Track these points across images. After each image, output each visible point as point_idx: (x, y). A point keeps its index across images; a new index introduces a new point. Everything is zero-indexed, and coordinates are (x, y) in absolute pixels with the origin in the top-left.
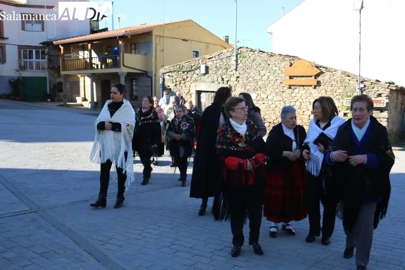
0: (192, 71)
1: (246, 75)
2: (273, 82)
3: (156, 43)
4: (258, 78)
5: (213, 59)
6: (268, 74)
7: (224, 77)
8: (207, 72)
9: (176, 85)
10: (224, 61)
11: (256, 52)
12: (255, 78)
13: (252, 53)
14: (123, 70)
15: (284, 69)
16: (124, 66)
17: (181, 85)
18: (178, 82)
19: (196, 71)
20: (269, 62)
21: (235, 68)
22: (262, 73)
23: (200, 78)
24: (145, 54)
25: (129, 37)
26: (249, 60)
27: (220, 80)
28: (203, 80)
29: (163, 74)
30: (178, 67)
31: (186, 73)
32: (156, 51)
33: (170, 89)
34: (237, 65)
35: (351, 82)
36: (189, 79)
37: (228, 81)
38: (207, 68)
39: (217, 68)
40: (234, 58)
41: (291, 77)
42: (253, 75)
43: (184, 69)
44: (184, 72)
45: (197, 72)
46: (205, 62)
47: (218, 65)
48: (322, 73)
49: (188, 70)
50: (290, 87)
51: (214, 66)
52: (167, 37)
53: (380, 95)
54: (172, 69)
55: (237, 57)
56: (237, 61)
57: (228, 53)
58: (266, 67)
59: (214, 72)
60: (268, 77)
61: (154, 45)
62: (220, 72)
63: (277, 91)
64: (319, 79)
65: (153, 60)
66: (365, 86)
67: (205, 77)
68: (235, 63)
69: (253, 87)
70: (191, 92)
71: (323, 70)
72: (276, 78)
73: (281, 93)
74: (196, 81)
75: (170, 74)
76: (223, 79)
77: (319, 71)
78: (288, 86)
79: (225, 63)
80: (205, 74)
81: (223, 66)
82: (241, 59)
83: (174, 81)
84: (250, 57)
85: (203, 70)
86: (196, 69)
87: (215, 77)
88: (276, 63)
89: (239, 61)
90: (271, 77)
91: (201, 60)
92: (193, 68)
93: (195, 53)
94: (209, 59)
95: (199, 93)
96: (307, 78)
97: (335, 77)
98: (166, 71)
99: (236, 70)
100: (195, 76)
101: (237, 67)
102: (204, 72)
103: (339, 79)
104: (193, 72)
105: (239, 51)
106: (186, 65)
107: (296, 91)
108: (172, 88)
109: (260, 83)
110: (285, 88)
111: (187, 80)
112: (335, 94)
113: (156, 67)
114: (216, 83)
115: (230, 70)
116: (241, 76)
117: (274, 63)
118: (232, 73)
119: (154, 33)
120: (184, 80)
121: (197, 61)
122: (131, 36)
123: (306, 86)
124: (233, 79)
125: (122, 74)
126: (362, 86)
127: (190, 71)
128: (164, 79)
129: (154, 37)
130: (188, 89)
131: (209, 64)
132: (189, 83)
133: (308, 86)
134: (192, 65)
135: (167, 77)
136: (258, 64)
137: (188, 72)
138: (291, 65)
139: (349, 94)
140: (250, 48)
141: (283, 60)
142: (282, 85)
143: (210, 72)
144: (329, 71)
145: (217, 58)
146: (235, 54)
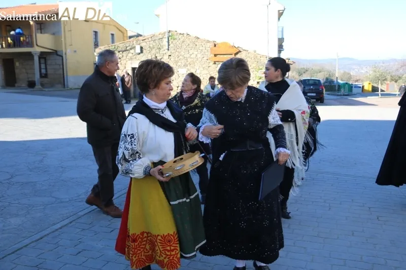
0: (127, 50)
1: (177, 53)
2: (200, 59)
3: (64, 24)
4: (188, 55)
5: (146, 41)
6: (197, 53)
7: (157, 55)
8: (142, 52)
10: (157, 42)
11: (185, 35)
12: (185, 56)
13: (182, 36)
14: (36, 50)
15: (209, 49)
16: (37, 45)
20: (197, 43)
21: (167, 48)
22: (191, 52)
23: (134, 57)
26: (179, 42)
28: (138, 58)
30: (113, 47)
31: (121, 53)
32: (65, 31)
34: (169, 45)
35: (261, 58)
36: (124, 57)
38: (141, 48)
39: (151, 48)
40: (167, 40)
41: (215, 55)
42: (184, 54)
43: (119, 49)
44: (119, 52)
45: (132, 51)
46: (139, 43)
47: (151, 46)
48: (240, 51)
49: (123, 49)
50: (215, 63)
51: (148, 47)
55: (168, 39)
56: (168, 42)
57: (160, 35)
58: (193, 47)
59: (148, 52)
60: (196, 55)
61: (62, 26)
62: (154, 51)
63: (204, 66)
65: (63, 39)
67: (139, 56)
68: (167, 44)
69: (183, 64)
70: (127, 68)
71: (241, 50)
72: (202, 56)
73: (207, 68)
74: (131, 59)
76: (156, 57)
77: (238, 51)
78: (213, 63)
79: (158, 44)
80: (139, 53)
81: (156, 47)
82: (172, 40)
84: (180, 39)
85: (138, 50)
86: (131, 49)
87: (149, 55)
88: (203, 44)
89: (170, 42)
90: (199, 56)
91: (135, 42)
92: (128, 48)
93: (94, 33)
94: (143, 40)
95: (134, 69)
96: (228, 56)
97: (249, 55)
99: (168, 50)
100: (130, 55)
101: (169, 47)
102: (140, 52)
103: (253, 56)
104: (128, 52)
105: (170, 34)
106: (121, 45)
109: (189, 60)
110: (211, 64)
111: (123, 59)
113: (65, 46)
115: (163, 49)
116: (172, 55)
117: (200, 44)
118: (164, 52)
121: (132, 42)
124: (166, 57)
125: (36, 54)
127: (125, 51)
130: (124, 66)
131: (143, 44)
132: (125, 61)
134: (127, 45)
136: (187, 44)
137: (123, 51)
138: (215, 46)
139: (261, 67)
140: (179, 32)
141: (208, 42)
142: (209, 61)
143: (144, 51)
144: (245, 50)
145: (150, 39)
146: (166, 36)
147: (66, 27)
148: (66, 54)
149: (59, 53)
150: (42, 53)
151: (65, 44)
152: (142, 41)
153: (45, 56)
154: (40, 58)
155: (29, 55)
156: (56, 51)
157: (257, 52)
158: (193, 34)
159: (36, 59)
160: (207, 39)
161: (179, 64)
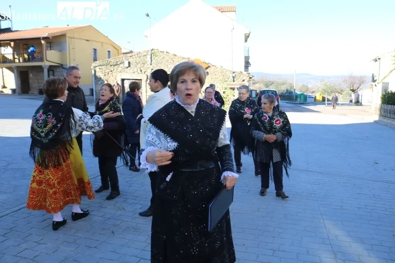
0: (118, 65)
3: (69, 43)
5: (133, 57)
7: (142, 69)
8: (129, 66)
9: (105, 75)
10: (142, 58)
11: (165, 53)
13: (162, 53)
14: (46, 64)
16: (47, 60)
17: (109, 75)
18: (107, 73)
19: (120, 65)
20: (174, 59)
22: (169, 67)
23: (124, 70)
24: (60, 51)
26: (160, 58)
27: (139, 71)
28: (126, 71)
29: (95, 67)
30: (106, 62)
31: (112, 66)
32: (69, 48)
33: (101, 78)
34: (151, 61)
35: (227, 73)
36: (115, 70)
37: (145, 72)
38: (129, 63)
39: (137, 63)
40: (150, 56)
43: (111, 64)
44: (111, 66)
45: (121, 65)
46: (127, 59)
47: (137, 61)
48: (209, 67)
49: (115, 64)
51: (134, 62)
53: (244, 81)
54: (101, 63)
56: (151, 58)
57: (145, 53)
58: (171, 62)
59: (135, 66)
61: (67, 44)
62: (139, 66)
67: (128, 69)
68: (150, 59)
70: (117, 79)
71: (210, 65)
74: (121, 72)
75: (100, 67)
76: (141, 71)
77: (208, 66)
79: (143, 60)
80: (128, 67)
81: (141, 62)
82: (154, 57)
83: (104, 72)
84: (160, 56)
85: (126, 64)
86: (121, 64)
87: (135, 69)
91: (124, 58)
92: (118, 63)
93: (94, 50)
94: (131, 57)
95: (123, 80)
97: (217, 70)
98: (97, 65)
99: (151, 64)
100: (120, 68)
103: (220, 71)
104: (118, 66)
105: (153, 52)
108: (102, 78)
112: (217, 80)
113: (70, 61)
114: (136, 73)
115: (146, 64)
118: (148, 66)
119: (68, 35)
120: (112, 71)
121: (121, 58)
122: (52, 37)
124: (149, 70)
125: (45, 67)
126: (234, 75)
128: (95, 71)
129: (67, 38)
130: (115, 77)
131: (130, 60)
132: (115, 73)
134: (118, 61)
135: (97, 69)
136: (166, 60)
137: (114, 65)
139: (226, 80)
140: (160, 50)
143: (131, 65)
144: (213, 66)
145: (136, 56)
146: (150, 53)
147: (70, 45)
149: (64, 67)
150: (51, 67)
151: (69, 59)
152: (129, 58)
153: (53, 69)
154: (49, 71)
155: (40, 68)
156: (62, 65)
157: (224, 67)
158: (172, 52)
159: (46, 71)
160: (183, 56)
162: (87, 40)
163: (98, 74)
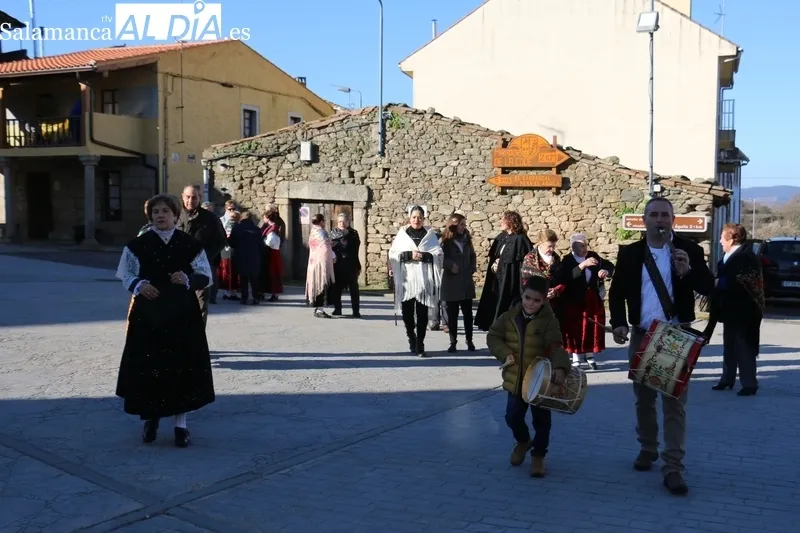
0: (280, 155)
1: (405, 164)
2: (465, 181)
3: (165, 90)
4: (433, 171)
5: (328, 130)
6: (455, 163)
7: (354, 168)
8: (315, 158)
9: (241, 187)
10: (355, 133)
11: (428, 117)
12: (426, 171)
13: (418, 117)
14: (93, 151)
15: (488, 152)
16: (93, 140)
17: (254, 186)
18: (247, 181)
19: (288, 156)
20: (456, 137)
21: (379, 149)
22: (441, 161)
23: (297, 171)
24: (140, 115)
25: (106, 74)
26: (412, 134)
27: (345, 175)
28: (305, 176)
29: (211, 161)
30: (246, 146)
31: (264, 160)
32: (165, 108)
33: (228, 195)
34: (384, 142)
35: (633, 180)
36: (273, 172)
37: (363, 179)
38: (315, 150)
39: (339, 150)
40: (378, 128)
41: (505, 171)
42: (422, 165)
43: (261, 151)
44: (260, 158)
45: (291, 157)
46: (309, 136)
47: (340, 143)
48: (572, 161)
49: (271, 152)
50: (503, 191)
51: (331, 146)
52: (189, 78)
53: (692, 208)
54: (231, 150)
55: (383, 125)
56: (383, 134)
57: (364, 117)
58: (449, 147)
59: (332, 159)
60: (455, 170)
61: (160, 95)
62: (344, 158)
63: (474, 198)
64: (567, 173)
65: (160, 128)
66: (663, 189)
67: (310, 168)
68: (379, 138)
69: (421, 191)
71: (575, 156)
72: (472, 172)
73: (484, 204)
74: (288, 177)
75: (227, 162)
76: (351, 174)
77: (566, 158)
78: (498, 190)
79: (357, 139)
80: (309, 164)
81: (352, 147)
82: (393, 129)
83: (237, 178)
84: (413, 125)
85: (306, 155)
86: (289, 152)
87: (334, 168)
88: (473, 140)
89: (389, 134)
90: (462, 171)
91: (300, 131)
92: (281, 150)
93: (247, 115)
94: (319, 129)
95: (295, 204)
96: (540, 172)
97: (600, 170)
98: (217, 156)
99: (382, 154)
100: (287, 166)
101: (383, 148)
102: (309, 159)
103: (608, 174)
104: (281, 158)
105: (389, 113)
106: (265, 142)
107: (517, 199)
108: (232, 194)
109: (437, 183)
110: (493, 194)
111: (269, 175)
112: (600, 205)
114: (336, 181)
115: (369, 154)
116: (394, 168)
117: (466, 139)
118: (373, 160)
119: (161, 67)
120: (261, 175)
121: (292, 134)
122: (110, 72)
123: (538, 188)
124: (376, 174)
125: (89, 161)
126: (657, 188)
127: (275, 156)
128: (212, 174)
129: (160, 77)
130: (271, 195)
131: (320, 139)
132: (274, 183)
133: (543, 188)
134: (280, 141)
135: (219, 169)
136: (432, 141)
137: (269, 157)
138: (505, 144)
139: (630, 205)
140: (413, 107)
141: (488, 133)
142: (487, 186)
143: (322, 158)
144: (587, 157)
145: (338, 127)
146: (379, 119)
147: (169, 98)
148: (165, 163)
149: (148, 161)
150: (104, 160)
151: (166, 139)
152: (317, 132)
153: (115, 167)
154: (98, 172)
155: (74, 165)
156: (143, 156)
157: (623, 163)
158: (449, 113)
159: (90, 173)
160: (485, 125)
161: (410, 192)
162: (224, 85)
163: (220, 183)
